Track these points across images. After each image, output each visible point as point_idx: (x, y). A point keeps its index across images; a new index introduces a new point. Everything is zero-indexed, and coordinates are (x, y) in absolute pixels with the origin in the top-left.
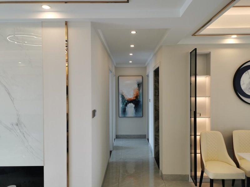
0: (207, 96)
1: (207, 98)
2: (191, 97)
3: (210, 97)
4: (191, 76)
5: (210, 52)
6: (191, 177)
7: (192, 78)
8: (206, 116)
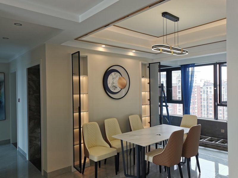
0: (84, 93)
1: (85, 95)
2: (73, 94)
3: (87, 94)
4: (72, 76)
5: (87, 56)
6: (74, 167)
7: (73, 78)
8: (84, 111)
